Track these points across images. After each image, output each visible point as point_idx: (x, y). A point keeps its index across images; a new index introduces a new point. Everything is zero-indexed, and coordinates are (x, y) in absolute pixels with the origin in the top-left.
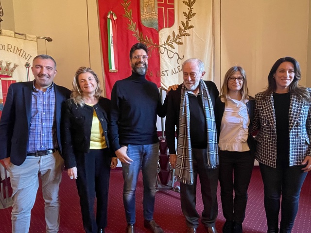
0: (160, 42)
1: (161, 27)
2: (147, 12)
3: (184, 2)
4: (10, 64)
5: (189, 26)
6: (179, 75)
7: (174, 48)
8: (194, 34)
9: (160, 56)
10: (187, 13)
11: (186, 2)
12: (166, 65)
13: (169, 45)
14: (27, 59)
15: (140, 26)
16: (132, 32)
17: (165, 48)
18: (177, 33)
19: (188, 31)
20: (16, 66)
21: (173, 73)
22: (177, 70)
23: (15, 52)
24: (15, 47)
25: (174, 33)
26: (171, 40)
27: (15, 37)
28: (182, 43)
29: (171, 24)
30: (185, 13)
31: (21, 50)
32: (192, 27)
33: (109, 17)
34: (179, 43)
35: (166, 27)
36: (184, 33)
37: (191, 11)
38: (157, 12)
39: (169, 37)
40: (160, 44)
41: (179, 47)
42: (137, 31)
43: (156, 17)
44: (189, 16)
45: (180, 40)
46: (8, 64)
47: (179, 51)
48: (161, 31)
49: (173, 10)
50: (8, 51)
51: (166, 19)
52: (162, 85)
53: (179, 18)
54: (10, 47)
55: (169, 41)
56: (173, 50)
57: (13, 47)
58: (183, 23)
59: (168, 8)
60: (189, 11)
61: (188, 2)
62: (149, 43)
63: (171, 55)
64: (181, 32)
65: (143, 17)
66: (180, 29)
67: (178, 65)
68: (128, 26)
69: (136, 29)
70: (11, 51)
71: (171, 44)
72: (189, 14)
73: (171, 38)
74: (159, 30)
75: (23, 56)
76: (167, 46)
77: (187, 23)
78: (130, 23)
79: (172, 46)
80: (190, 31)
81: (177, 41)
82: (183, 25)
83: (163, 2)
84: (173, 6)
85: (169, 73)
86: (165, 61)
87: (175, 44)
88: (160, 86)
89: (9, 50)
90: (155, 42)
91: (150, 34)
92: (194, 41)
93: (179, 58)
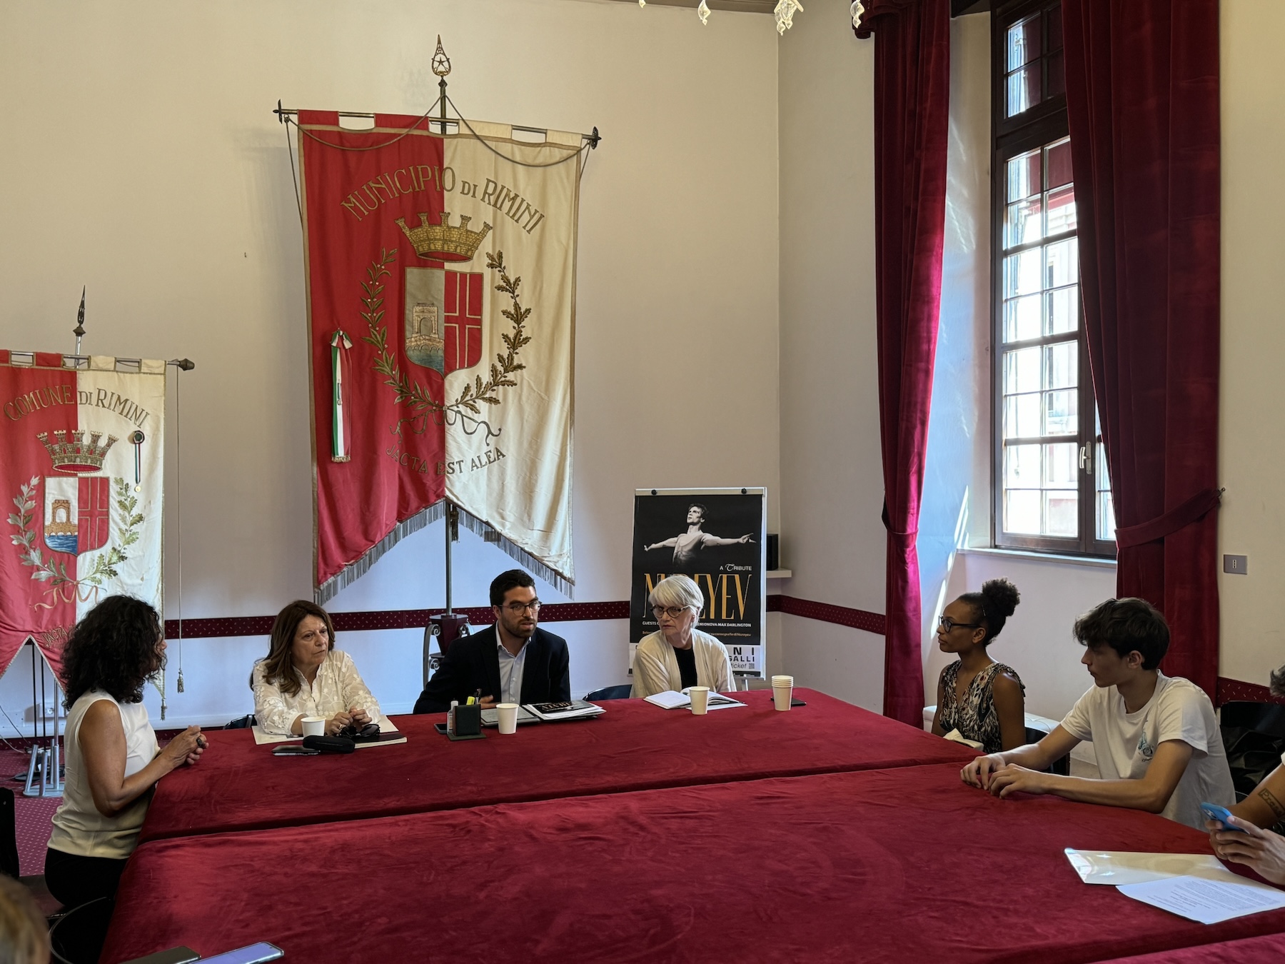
0: (446, 400)
1: (450, 368)
2: (419, 331)
3: (504, 312)
4: (99, 437)
5: (515, 363)
6: (489, 471)
7: (477, 412)
8: (525, 383)
9: (446, 430)
10: (511, 336)
11: (509, 313)
12: (459, 449)
13: (466, 404)
14: (138, 423)
15: (402, 362)
16: (385, 377)
17: (459, 412)
18: (486, 378)
19: (511, 376)
20: (112, 441)
21: (474, 465)
22: (484, 460)
23: (112, 407)
24: (113, 394)
25: (478, 379)
26: (472, 396)
27: (115, 370)
28: (496, 402)
29: (474, 359)
30: (506, 337)
31: (127, 400)
32: (520, 367)
33: (334, 344)
34: (492, 401)
35: (462, 367)
36: (503, 379)
37: (519, 333)
38: (442, 334)
39: (467, 388)
40: (447, 403)
41: (490, 408)
42: (396, 373)
43: (441, 345)
44: (516, 343)
45: (494, 395)
46: (96, 438)
47: (490, 418)
48: (450, 375)
49: (480, 331)
50: (97, 405)
51: (462, 350)
52: (448, 493)
53: (492, 347)
54: (102, 396)
55: (468, 398)
56: (476, 416)
57: (109, 395)
58: (500, 358)
59: (467, 326)
60: (515, 331)
61: (513, 312)
62: (423, 400)
63: (471, 426)
64: (496, 376)
65: (411, 342)
66: (494, 370)
67: (485, 449)
68: (376, 364)
69: (392, 369)
70: (104, 406)
71: (471, 402)
72: (515, 340)
73: (473, 391)
74: (446, 374)
75: (129, 416)
76: (462, 408)
77: (511, 357)
78: (380, 357)
79: (473, 408)
80: (516, 377)
81: (487, 396)
82: (500, 361)
83: (457, 314)
84: (479, 322)
85: (466, 466)
86: (456, 442)
87: (481, 405)
88: (444, 496)
89: (100, 401)
90: (435, 398)
91: (424, 381)
92: (524, 398)
93: (490, 432)
